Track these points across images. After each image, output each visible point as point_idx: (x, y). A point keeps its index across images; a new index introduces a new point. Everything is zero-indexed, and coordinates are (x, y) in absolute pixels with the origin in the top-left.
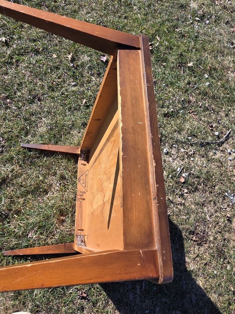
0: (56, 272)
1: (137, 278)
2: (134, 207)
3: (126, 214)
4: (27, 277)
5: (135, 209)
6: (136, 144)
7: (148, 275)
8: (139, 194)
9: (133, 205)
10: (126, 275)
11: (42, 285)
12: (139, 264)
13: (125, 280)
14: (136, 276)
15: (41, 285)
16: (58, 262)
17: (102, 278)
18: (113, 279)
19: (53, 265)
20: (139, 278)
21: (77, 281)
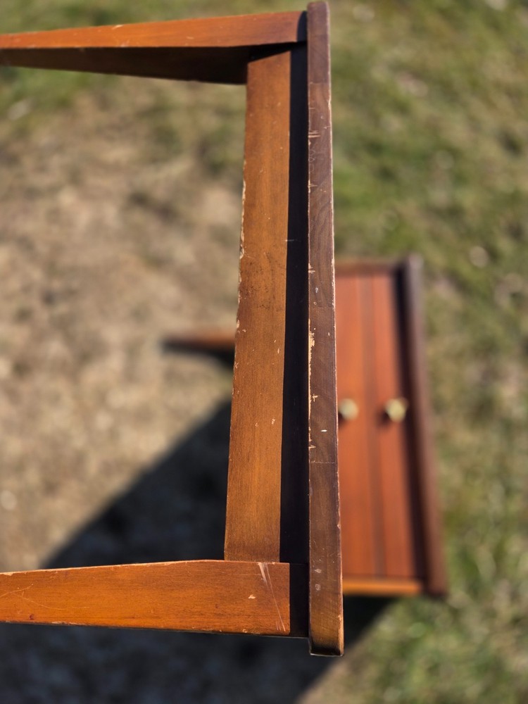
0: (60, 593)
1: (244, 631)
2: (257, 454)
3: (237, 472)
4: (5, 597)
5: (258, 459)
6: (274, 297)
7: (275, 626)
8: (273, 423)
9: (254, 451)
10: (216, 620)
11: (31, 617)
12: (253, 598)
13: (213, 631)
14: (242, 624)
15: (29, 615)
16: (67, 571)
17: (158, 617)
18: (184, 624)
19: (54, 577)
20: (249, 630)
21: (102, 618)
